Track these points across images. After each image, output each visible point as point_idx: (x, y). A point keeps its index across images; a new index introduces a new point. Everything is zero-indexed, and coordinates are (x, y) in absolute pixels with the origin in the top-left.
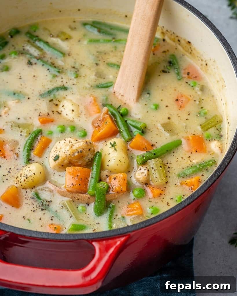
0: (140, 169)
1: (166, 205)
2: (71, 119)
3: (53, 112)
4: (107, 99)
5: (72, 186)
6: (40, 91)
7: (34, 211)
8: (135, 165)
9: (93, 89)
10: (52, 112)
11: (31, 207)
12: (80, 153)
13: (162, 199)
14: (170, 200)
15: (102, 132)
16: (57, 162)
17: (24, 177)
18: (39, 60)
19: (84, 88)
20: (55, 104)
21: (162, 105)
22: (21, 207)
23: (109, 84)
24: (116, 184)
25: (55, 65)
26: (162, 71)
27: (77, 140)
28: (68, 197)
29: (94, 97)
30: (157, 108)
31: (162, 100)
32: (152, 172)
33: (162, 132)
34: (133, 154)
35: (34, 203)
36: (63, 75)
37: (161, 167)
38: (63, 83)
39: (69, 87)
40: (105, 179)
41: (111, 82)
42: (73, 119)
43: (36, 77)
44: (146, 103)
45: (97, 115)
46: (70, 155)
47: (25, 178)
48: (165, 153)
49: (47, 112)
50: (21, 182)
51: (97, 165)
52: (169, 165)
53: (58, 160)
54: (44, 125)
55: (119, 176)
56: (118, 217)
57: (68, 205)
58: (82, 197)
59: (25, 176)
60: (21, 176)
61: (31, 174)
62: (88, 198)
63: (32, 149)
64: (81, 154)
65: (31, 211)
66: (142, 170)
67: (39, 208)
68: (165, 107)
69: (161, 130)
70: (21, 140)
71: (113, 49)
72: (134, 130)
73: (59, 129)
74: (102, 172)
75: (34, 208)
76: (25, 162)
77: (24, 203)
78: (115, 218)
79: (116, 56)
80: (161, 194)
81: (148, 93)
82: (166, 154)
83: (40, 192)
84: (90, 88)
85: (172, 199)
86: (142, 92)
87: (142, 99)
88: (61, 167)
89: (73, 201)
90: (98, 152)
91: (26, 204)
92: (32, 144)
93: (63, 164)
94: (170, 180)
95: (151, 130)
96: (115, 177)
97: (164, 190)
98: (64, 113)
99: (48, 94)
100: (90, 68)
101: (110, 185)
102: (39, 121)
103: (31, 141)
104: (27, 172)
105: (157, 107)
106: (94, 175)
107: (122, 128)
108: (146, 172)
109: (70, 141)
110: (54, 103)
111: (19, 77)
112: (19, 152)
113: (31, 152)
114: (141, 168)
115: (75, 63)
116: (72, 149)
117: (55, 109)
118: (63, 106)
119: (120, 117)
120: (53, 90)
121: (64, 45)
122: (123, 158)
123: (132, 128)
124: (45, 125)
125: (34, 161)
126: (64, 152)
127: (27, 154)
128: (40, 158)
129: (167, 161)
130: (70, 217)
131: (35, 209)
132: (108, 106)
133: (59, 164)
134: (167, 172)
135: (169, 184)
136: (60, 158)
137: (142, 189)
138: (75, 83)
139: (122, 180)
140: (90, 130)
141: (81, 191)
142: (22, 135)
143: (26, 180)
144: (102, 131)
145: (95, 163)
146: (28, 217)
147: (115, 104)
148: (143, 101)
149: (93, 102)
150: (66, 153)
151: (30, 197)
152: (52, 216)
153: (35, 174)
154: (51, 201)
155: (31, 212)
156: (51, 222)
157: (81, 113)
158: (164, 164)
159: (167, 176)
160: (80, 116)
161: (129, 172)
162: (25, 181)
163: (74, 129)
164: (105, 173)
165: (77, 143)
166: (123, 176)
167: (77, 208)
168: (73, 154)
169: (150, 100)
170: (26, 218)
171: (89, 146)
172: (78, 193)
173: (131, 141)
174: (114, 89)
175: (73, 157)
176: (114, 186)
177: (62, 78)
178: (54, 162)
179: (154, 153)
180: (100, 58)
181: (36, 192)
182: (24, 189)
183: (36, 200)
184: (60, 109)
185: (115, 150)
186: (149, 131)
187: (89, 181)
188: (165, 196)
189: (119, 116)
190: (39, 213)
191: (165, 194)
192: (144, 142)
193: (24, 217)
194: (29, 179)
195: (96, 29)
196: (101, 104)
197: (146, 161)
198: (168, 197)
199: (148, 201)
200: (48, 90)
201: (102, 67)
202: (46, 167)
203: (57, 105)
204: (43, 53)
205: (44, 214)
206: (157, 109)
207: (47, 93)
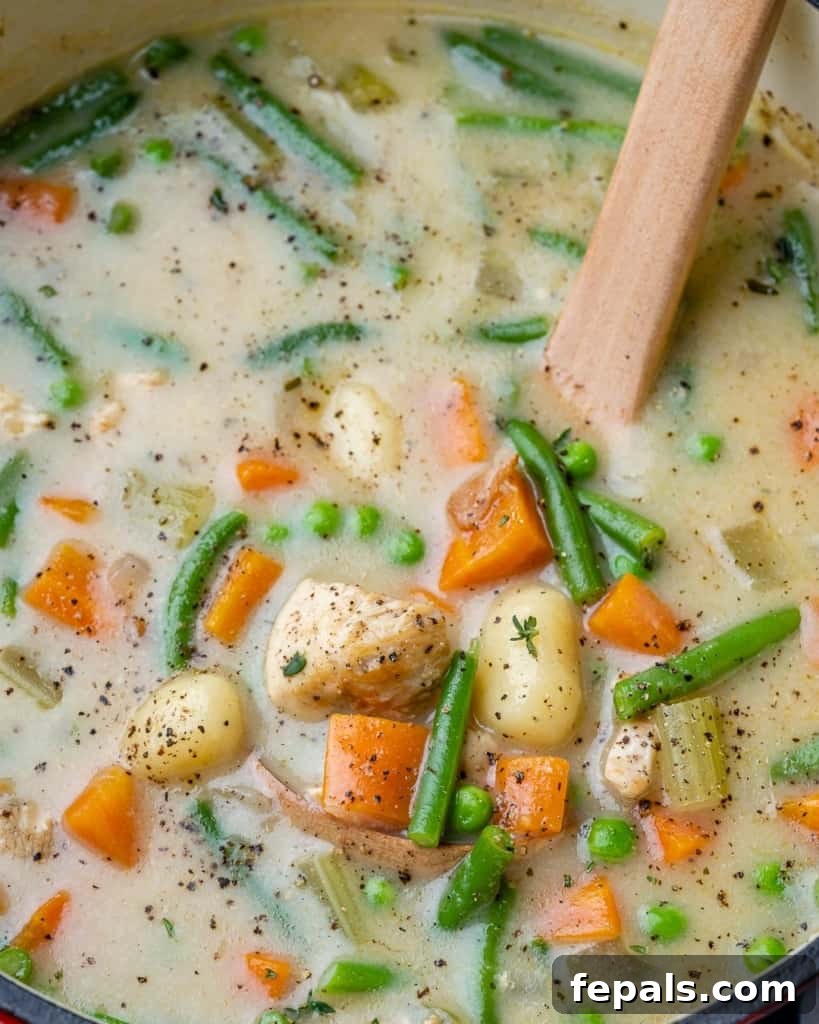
0: (626, 741)
1: (716, 902)
2: (366, 476)
3: (297, 436)
4: (517, 395)
5: (348, 801)
6: (253, 335)
7: (191, 887)
8: (607, 712)
9: (462, 347)
10: (292, 438)
11: (180, 869)
12: (388, 663)
13: (700, 875)
14: (734, 879)
15: (484, 558)
16: (297, 681)
17: (160, 735)
18: (259, 194)
19: (427, 337)
20: (309, 401)
21: (737, 445)
22: (141, 864)
23: (531, 330)
24: (524, 805)
25: (318, 222)
26: (746, 286)
27: (380, 603)
28: (329, 839)
29: (465, 387)
30: (716, 456)
31: (736, 420)
32: (671, 759)
33: (724, 571)
34: (600, 659)
35: (193, 848)
36: (348, 272)
37: (708, 736)
38: (346, 308)
39: (369, 326)
40: (482, 770)
41: (540, 320)
42: (376, 476)
43: (242, 271)
44: (673, 429)
45: (472, 470)
46: (348, 665)
47: (165, 745)
48: (731, 667)
49: (275, 436)
50: (146, 755)
51: (452, 716)
52: (739, 722)
53: (300, 676)
54: (256, 496)
55: (537, 770)
56: (521, 941)
57: (327, 873)
58: (386, 847)
59: (164, 732)
60: (148, 731)
61: (188, 728)
62: (409, 853)
63: (200, 603)
64: (393, 665)
65: (181, 884)
66: (634, 747)
67: (212, 876)
68: (746, 452)
69: (722, 557)
70: (160, 557)
71: (560, 166)
72: (614, 552)
73: (317, 518)
74: (473, 737)
75: (191, 872)
76: (169, 663)
77: (153, 847)
78: (508, 947)
79: (568, 199)
80: (699, 852)
81: (685, 385)
82: (735, 672)
83: (219, 801)
84: (452, 340)
85: (740, 875)
86: (660, 375)
87: (659, 407)
88: (309, 700)
89: (349, 859)
90: (462, 655)
91: (161, 850)
92: (202, 580)
93: (318, 693)
94: (738, 789)
95: (681, 557)
96: (522, 768)
97: (711, 834)
98: (340, 448)
99: (282, 353)
100: (460, 245)
101: (499, 802)
102: (240, 475)
103: (199, 569)
104: (173, 715)
105: (714, 452)
106: (438, 761)
107: (564, 545)
108: (647, 754)
109: (352, 603)
110: (305, 395)
111: (173, 266)
112: (150, 611)
113: (196, 617)
114: (631, 733)
115: (400, 218)
116: (359, 642)
117: (304, 422)
118: (338, 415)
119: (562, 495)
120: (305, 335)
121: (362, 132)
122: (561, 689)
123: (606, 541)
124: (262, 494)
125: (204, 656)
126: (325, 649)
127: (180, 624)
128: (230, 647)
129: (735, 702)
130: (330, 925)
131: (195, 878)
132: (517, 432)
133: (303, 692)
134: (731, 752)
135: (733, 808)
136: (309, 671)
137: (624, 823)
138: (393, 312)
139: (548, 788)
140: (440, 534)
141: (380, 823)
142: (167, 535)
143: (167, 750)
144: (486, 554)
145: (448, 704)
146: (165, 910)
147: (549, 422)
148: (658, 421)
149: (460, 404)
150: (333, 657)
151: (177, 821)
152: (263, 913)
153: (205, 729)
154: (260, 848)
155: (179, 887)
156: (255, 942)
157: (410, 450)
158: (722, 715)
159: (728, 771)
160: (404, 464)
161: (580, 740)
162: (165, 755)
163: (373, 523)
164: (482, 742)
165: (382, 614)
166: (554, 770)
167: (362, 887)
168: (361, 666)
169: (688, 413)
170: (159, 917)
171: (427, 632)
172: (371, 829)
173: (599, 603)
174: (550, 353)
175: (360, 673)
176: (516, 811)
177: (344, 284)
178: (285, 680)
179: (687, 672)
180: (504, 204)
181: (204, 798)
182: (159, 782)
183: (201, 836)
184: (327, 424)
185: (533, 652)
186: (674, 559)
187: (418, 782)
188: (713, 859)
189: (559, 487)
190: (211, 897)
191: (716, 854)
192: (649, 615)
193: (148, 909)
194: (181, 748)
195: (497, 68)
196: (492, 418)
197: (653, 708)
198: (724, 865)
199: (645, 876)
200: (283, 334)
201: (510, 246)
202: (250, 691)
203: (314, 406)
204: (277, 161)
205: (230, 902)
206: (712, 460)
207: (281, 349)
